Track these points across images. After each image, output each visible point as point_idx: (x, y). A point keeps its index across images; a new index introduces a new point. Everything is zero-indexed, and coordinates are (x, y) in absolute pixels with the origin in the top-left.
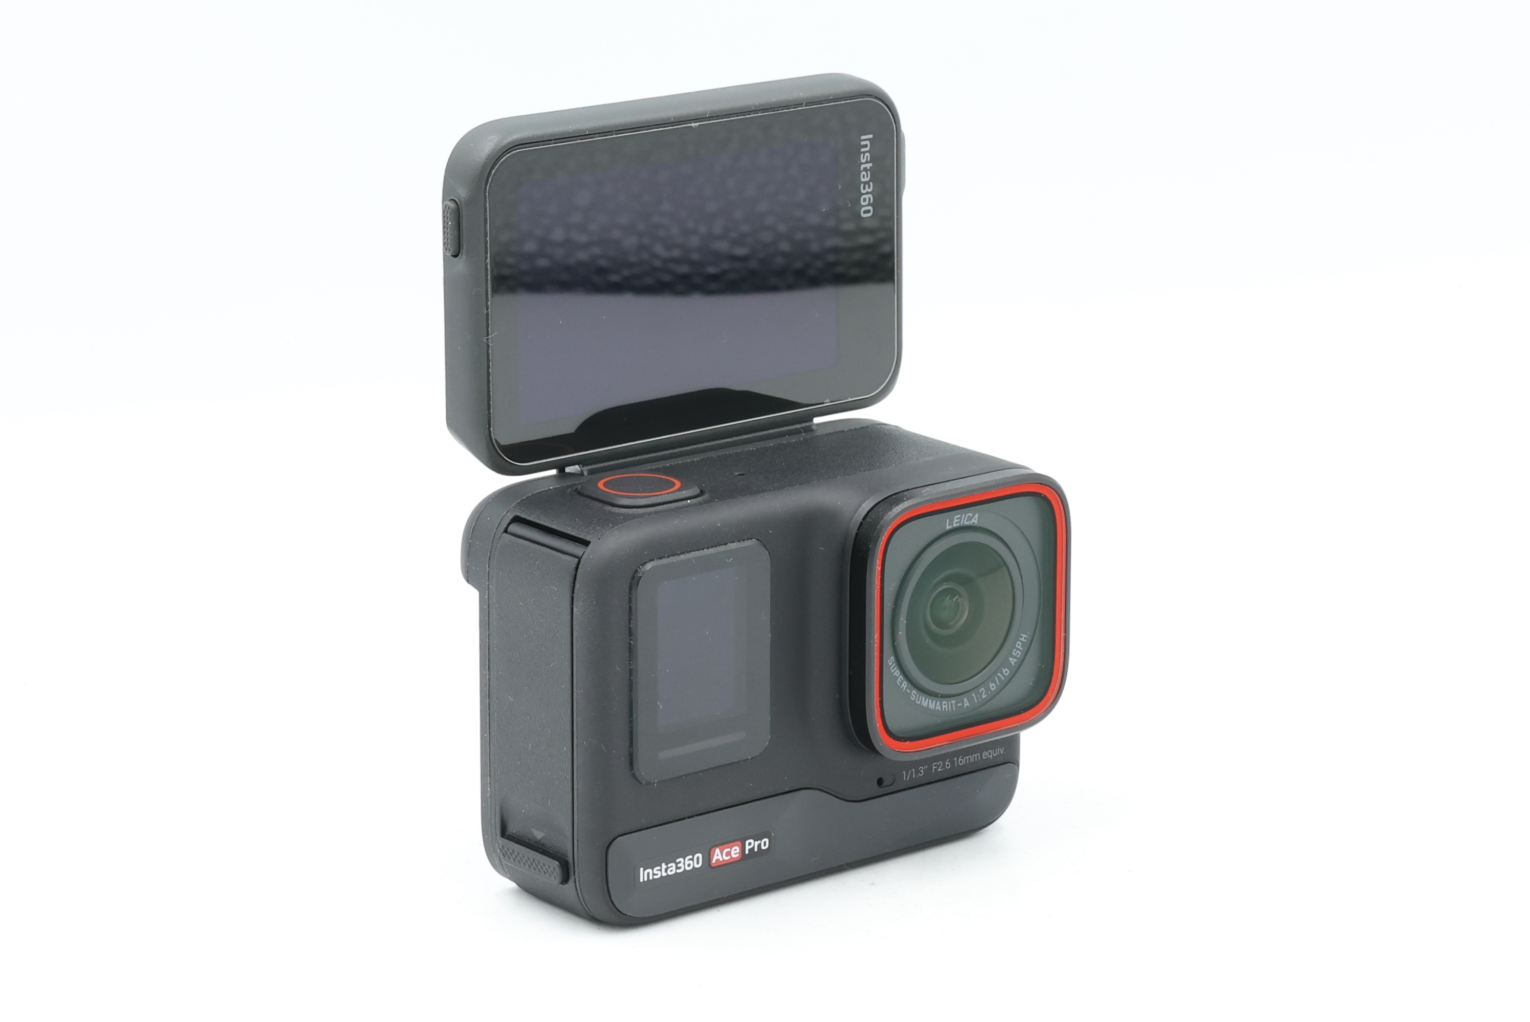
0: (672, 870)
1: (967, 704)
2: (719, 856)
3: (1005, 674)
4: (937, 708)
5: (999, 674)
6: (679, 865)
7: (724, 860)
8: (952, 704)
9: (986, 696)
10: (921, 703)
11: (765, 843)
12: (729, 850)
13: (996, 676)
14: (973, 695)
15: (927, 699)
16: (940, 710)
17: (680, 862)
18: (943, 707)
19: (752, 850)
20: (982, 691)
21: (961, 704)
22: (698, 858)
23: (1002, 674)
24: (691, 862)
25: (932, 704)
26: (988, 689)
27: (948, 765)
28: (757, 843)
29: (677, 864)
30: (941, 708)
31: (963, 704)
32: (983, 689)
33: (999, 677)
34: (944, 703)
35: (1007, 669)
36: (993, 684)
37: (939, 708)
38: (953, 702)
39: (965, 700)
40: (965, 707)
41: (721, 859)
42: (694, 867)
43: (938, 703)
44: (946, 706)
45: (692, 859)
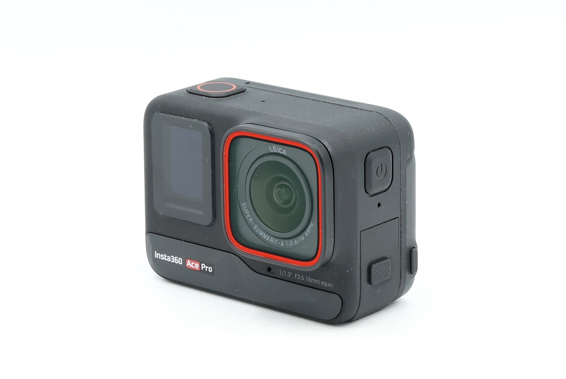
0: (169, 260)
1: (282, 245)
2: (189, 264)
3: (302, 239)
4: (267, 239)
5: (300, 238)
6: (172, 259)
7: (192, 267)
8: (275, 241)
9: (292, 245)
10: (259, 232)
11: (210, 270)
12: (194, 263)
13: (298, 238)
14: (287, 242)
15: (263, 233)
16: (268, 241)
17: (172, 258)
18: (271, 240)
19: (204, 269)
20: (291, 242)
21: (280, 243)
22: (180, 260)
23: (301, 238)
24: (177, 260)
25: (265, 236)
26: (294, 242)
27: (303, 278)
28: (207, 267)
29: (171, 258)
30: (270, 240)
31: (281, 244)
32: (291, 241)
33: (299, 239)
34: (271, 238)
35: (303, 237)
36: (296, 241)
37: (268, 240)
38: (277, 240)
39: (282, 242)
40: (281, 246)
41: (190, 266)
42: (178, 263)
43: (269, 237)
44: (272, 241)
45: (178, 259)
